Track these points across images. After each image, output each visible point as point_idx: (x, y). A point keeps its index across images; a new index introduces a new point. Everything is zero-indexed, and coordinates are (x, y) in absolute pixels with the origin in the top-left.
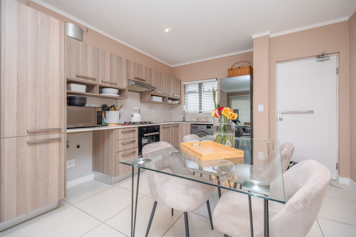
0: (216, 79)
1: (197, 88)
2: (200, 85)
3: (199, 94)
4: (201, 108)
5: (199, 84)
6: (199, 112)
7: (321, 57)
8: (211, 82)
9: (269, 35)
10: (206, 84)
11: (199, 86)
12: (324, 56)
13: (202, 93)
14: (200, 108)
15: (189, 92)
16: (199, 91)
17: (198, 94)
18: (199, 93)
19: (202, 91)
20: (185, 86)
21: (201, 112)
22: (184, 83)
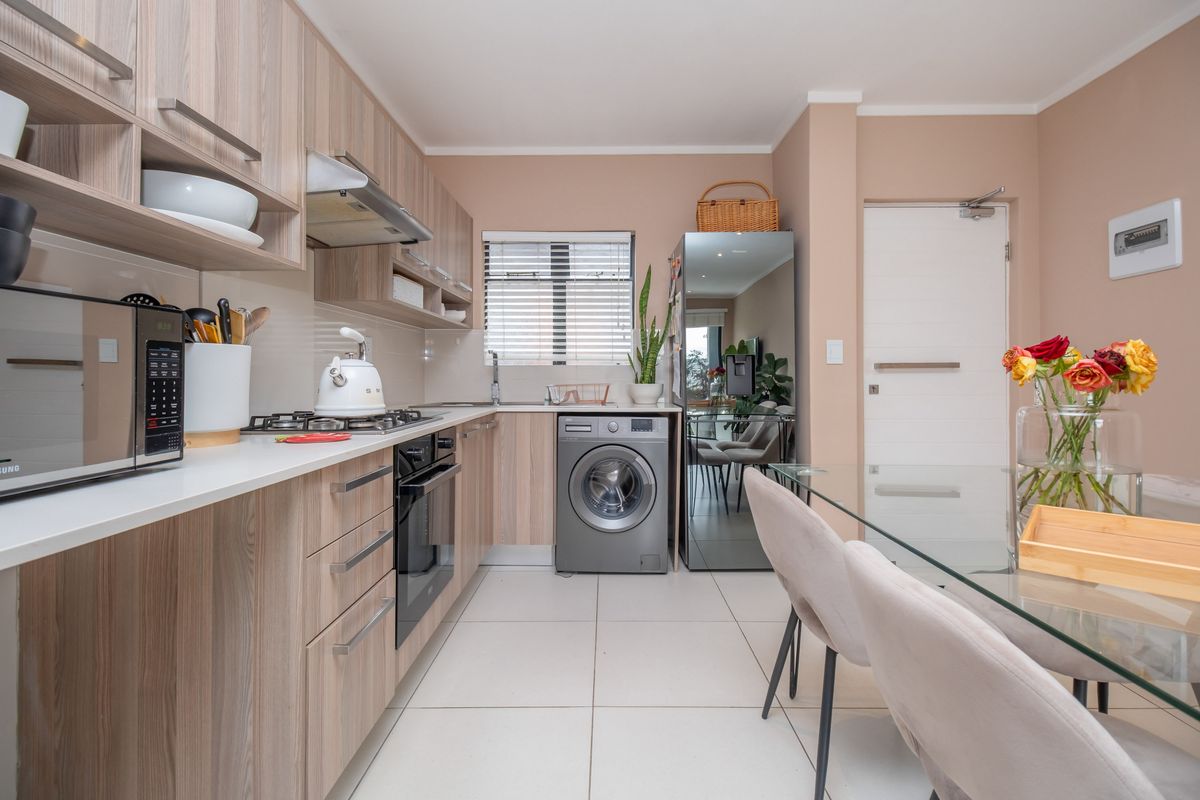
0: (629, 234)
1: (545, 260)
2: (560, 252)
3: (555, 287)
4: (564, 347)
5: (553, 247)
6: (555, 363)
7: (976, 206)
8: (610, 243)
9: (855, 106)
10: (588, 251)
11: (553, 254)
12: (983, 205)
13: (567, 284)
14: (560, 344)
15: (508, 274)
16: (553, 274)
17: (548, 290)
18: (552, 284)
19: (571, 277)
20: (487, 247)
21: (564, 363)
22: (487, 236)
